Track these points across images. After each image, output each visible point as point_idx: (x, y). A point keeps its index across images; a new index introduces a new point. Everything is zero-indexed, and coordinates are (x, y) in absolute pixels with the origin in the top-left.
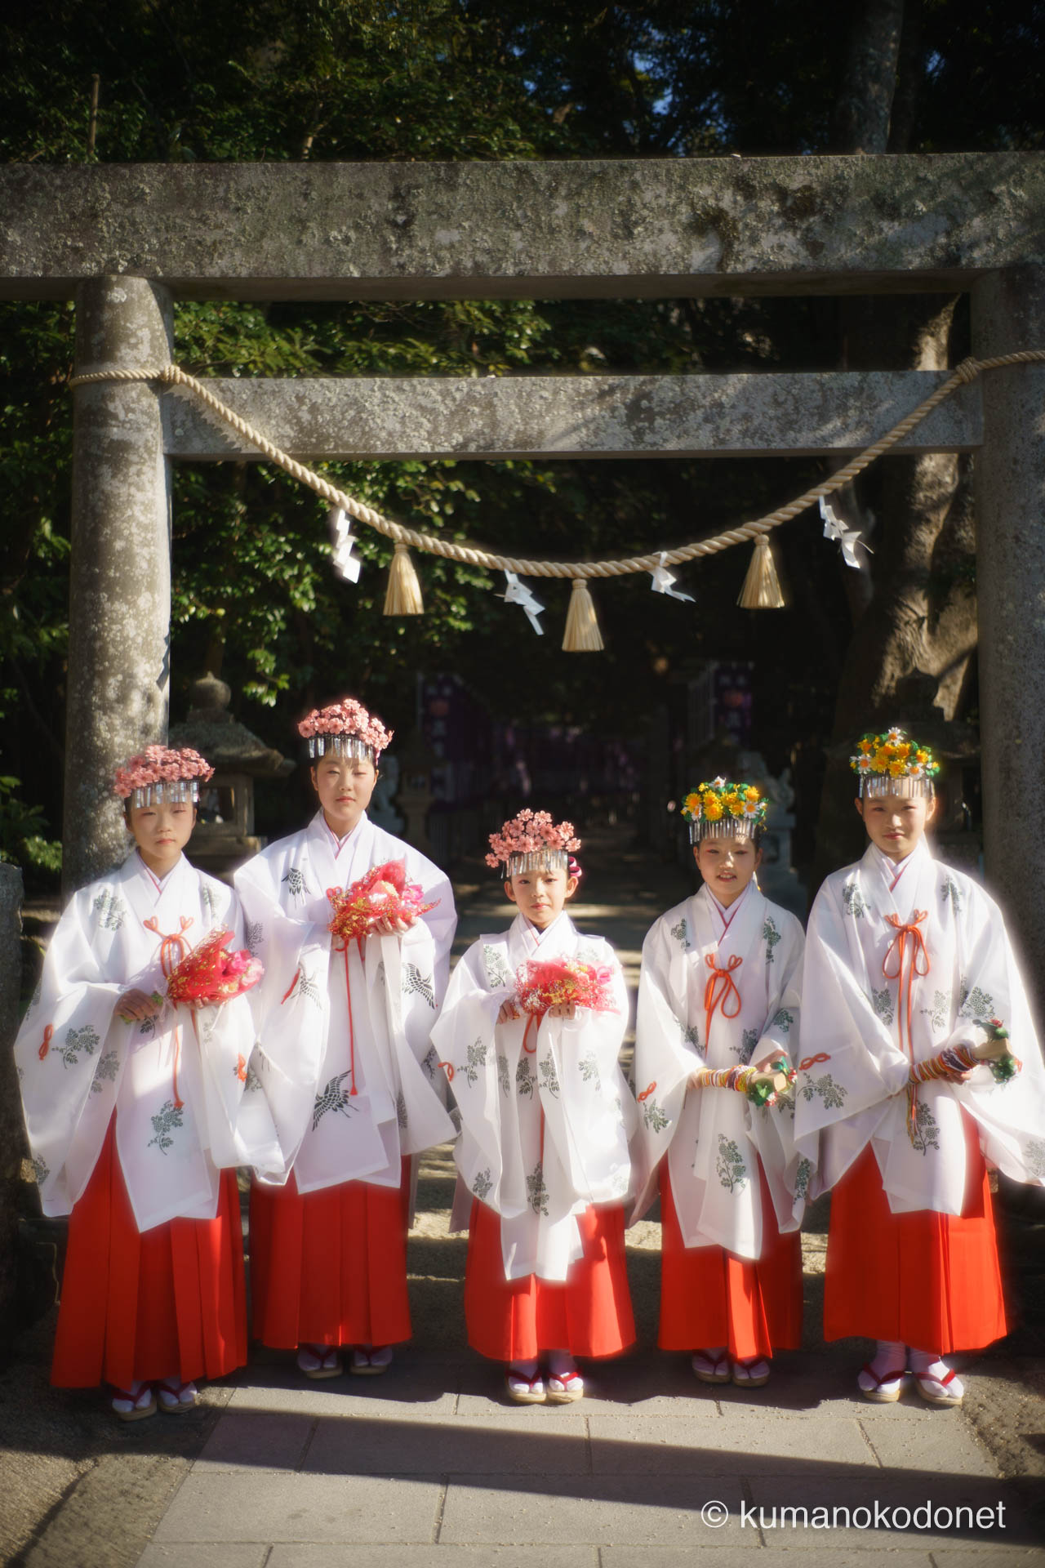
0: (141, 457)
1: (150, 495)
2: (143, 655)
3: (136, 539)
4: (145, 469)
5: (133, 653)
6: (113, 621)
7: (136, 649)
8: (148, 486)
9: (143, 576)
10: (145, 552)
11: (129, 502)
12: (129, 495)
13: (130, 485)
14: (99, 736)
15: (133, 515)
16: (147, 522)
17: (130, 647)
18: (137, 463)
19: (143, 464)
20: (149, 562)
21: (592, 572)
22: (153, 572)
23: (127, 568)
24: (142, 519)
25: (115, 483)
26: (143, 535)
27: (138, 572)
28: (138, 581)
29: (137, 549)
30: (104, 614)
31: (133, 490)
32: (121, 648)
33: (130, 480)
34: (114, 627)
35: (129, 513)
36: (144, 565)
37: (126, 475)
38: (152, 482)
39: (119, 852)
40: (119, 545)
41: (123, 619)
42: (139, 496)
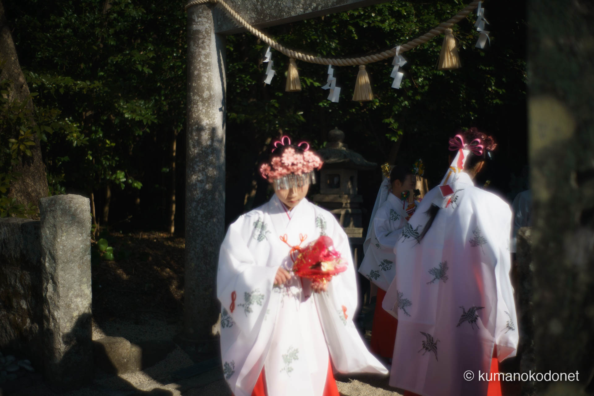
0: (204, 36)
1: (208, 51)
2: (206, 117)
3: (202, 69)
4: (205, 40)
5: (201, 116)
6: (194, 104)
7: (202, 114)
8: (207, 47)
9: (205, 84)
10: (206, 74)
11: (199, 55)
12: (199, 52)
13: (200, 47)
14: (190, 150)
15: (201, 60)
16: (207, 62)
17: (200, 113)
18: (202, 39)
19: (205, 38)
20: (208, 78)
21: (367, 60)
22: (210, 82)
23: (199, 82)
24: (204, 61)
25: (194, 48)
26: (205, 68)
27: (203, 83)
28: (203, 87)
29: (202, 74)
30: (192, 101)
31: (200, 50)
32: (197, 114)
33: (200, 46)
34: (194, 106)
35: (199, 59)
36: (206, 80)
37: (198, 44)
38: (209, 46)
39: (197, 196)
40: (196, 73)
41: (198, 102)
42: (203, 52)
